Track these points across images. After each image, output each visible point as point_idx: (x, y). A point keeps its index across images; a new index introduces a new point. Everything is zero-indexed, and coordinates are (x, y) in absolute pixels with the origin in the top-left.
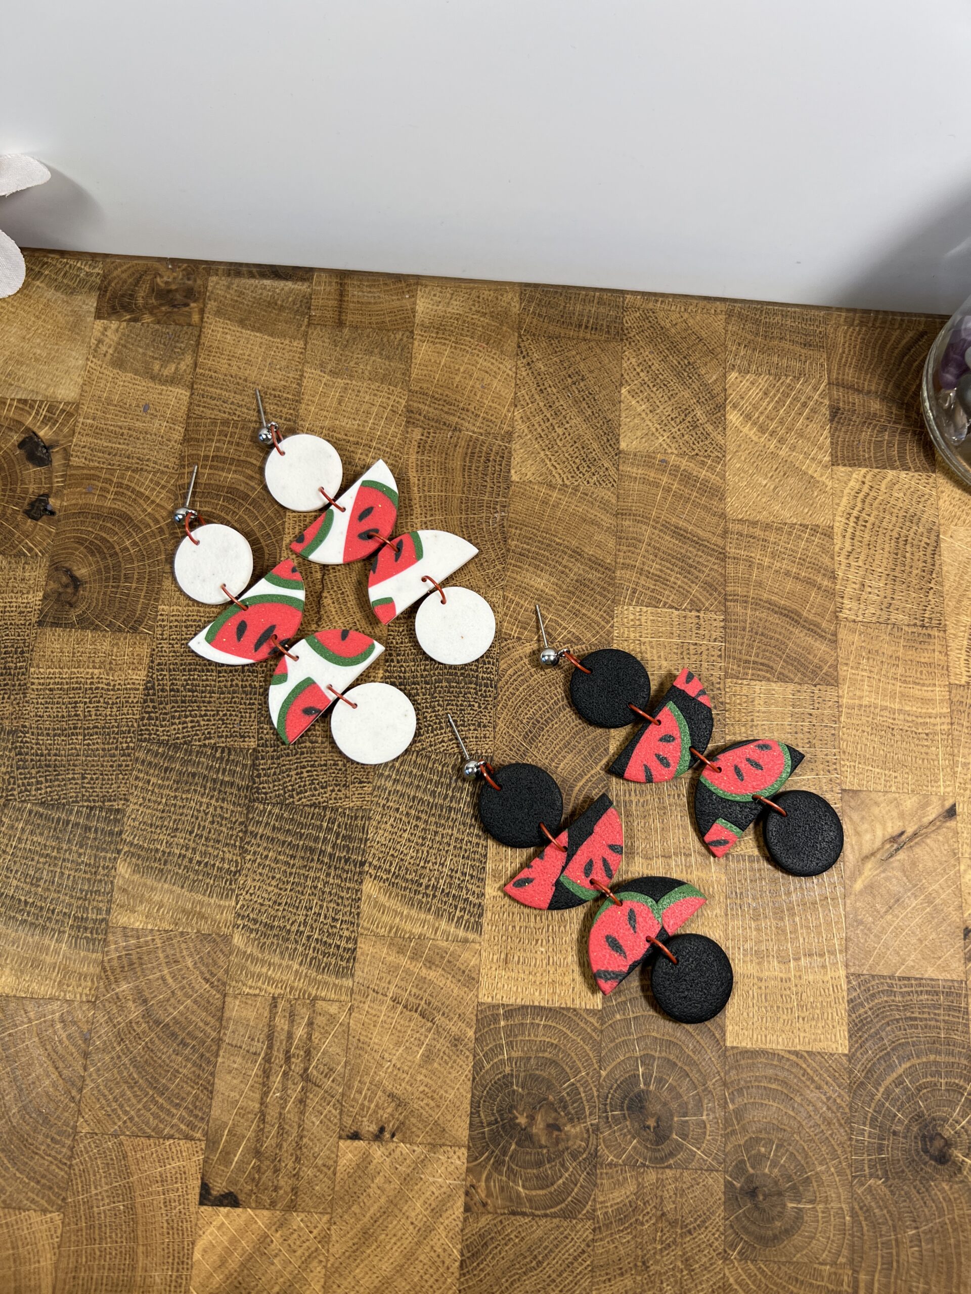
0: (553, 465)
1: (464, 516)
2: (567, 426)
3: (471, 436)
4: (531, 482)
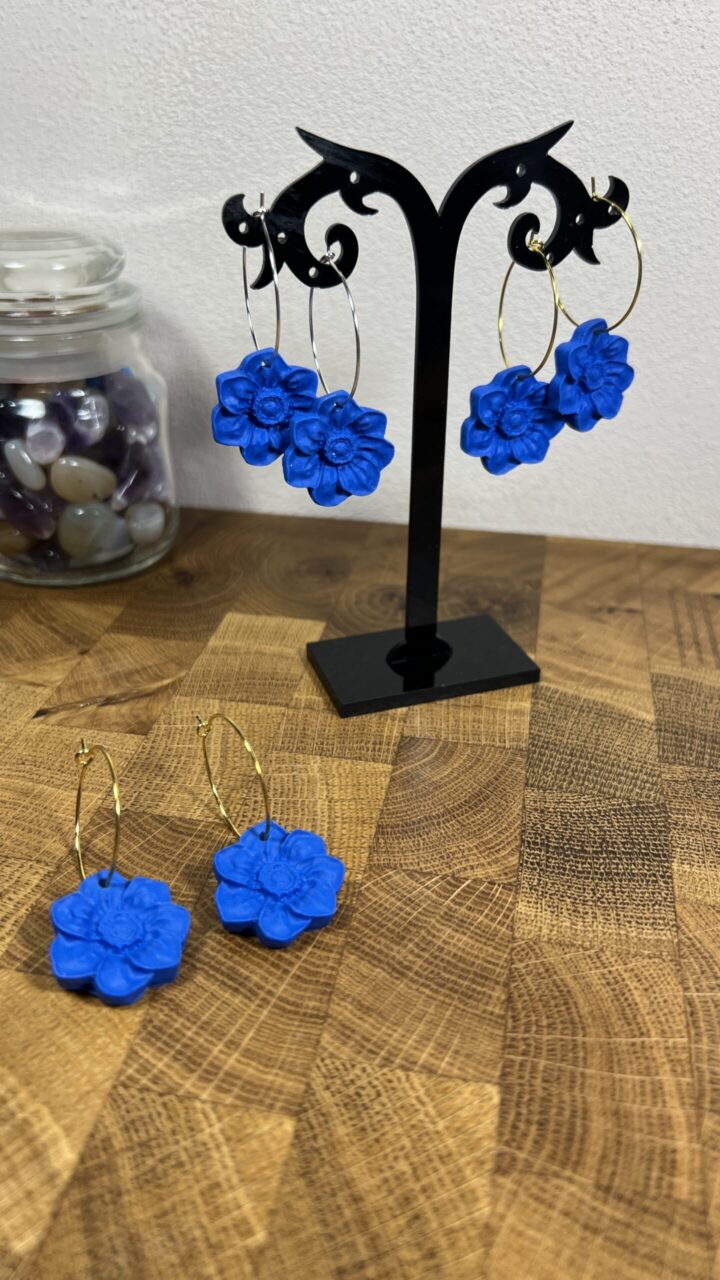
0: (423, 1104)
1: (579, 1038)
2: (388, 1174)
3: (575, 1171)
4: (465, 1080)
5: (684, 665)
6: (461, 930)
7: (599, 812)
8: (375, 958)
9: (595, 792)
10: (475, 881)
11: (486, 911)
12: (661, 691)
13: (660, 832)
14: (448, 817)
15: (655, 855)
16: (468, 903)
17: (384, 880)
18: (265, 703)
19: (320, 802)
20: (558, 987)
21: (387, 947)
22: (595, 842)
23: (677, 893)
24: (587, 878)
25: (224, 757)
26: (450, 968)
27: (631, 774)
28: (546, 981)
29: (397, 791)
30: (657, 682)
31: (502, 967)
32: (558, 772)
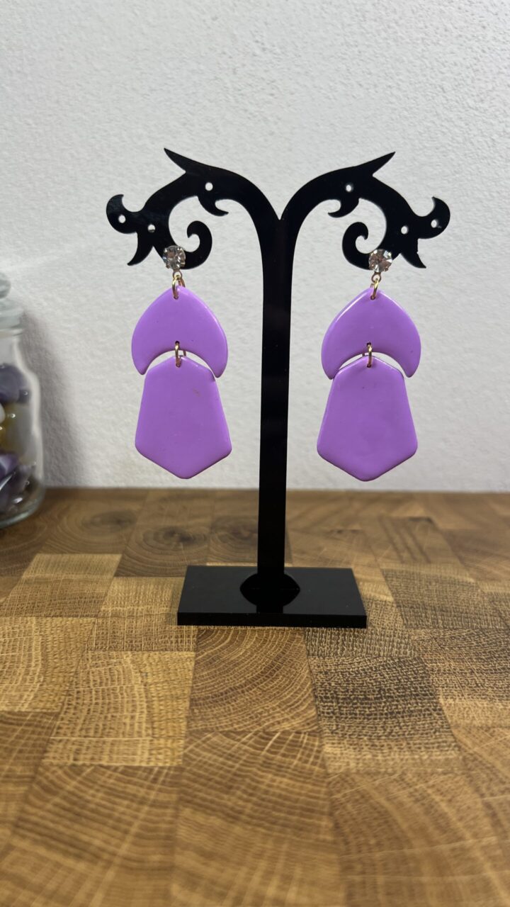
5: (403, 562)
6: (281, 773)
7: (371, 668)
8: (207, 808)
9: (364, 654)
10: (283, 732)
11: (299, 756)
12: (392, 581)
13: (422, 677)
14: (249, 686)
15: (424, 695)
16: (282, 751)
17: (204, 742)
18: (77, 616)
19: (136, 687)
20: (375, 809)
21: (218, 797)
22: (374, 691)
23: (450, 721)
24: (375, 719)
25: (45, 659)
26: (278, 807)
27: (387, 639)
28: (365, 805)
29: (203, 671)
30: (387, 575)
31: (324, 800)
32: (331, 643)
